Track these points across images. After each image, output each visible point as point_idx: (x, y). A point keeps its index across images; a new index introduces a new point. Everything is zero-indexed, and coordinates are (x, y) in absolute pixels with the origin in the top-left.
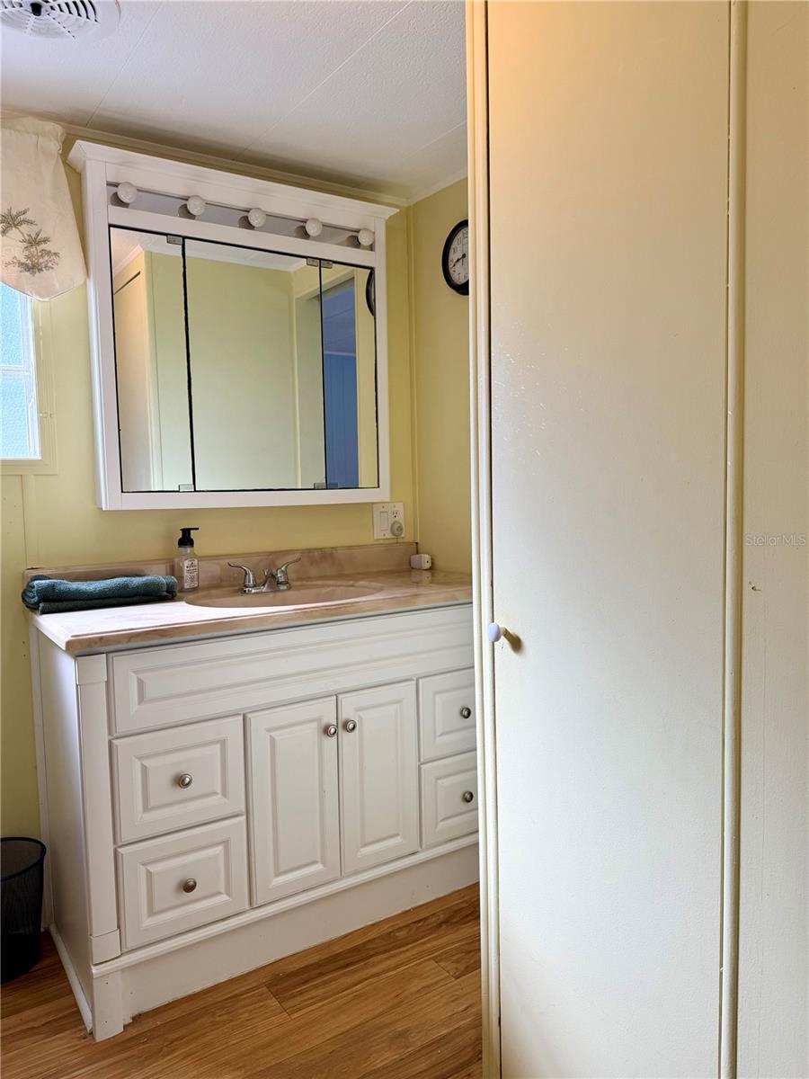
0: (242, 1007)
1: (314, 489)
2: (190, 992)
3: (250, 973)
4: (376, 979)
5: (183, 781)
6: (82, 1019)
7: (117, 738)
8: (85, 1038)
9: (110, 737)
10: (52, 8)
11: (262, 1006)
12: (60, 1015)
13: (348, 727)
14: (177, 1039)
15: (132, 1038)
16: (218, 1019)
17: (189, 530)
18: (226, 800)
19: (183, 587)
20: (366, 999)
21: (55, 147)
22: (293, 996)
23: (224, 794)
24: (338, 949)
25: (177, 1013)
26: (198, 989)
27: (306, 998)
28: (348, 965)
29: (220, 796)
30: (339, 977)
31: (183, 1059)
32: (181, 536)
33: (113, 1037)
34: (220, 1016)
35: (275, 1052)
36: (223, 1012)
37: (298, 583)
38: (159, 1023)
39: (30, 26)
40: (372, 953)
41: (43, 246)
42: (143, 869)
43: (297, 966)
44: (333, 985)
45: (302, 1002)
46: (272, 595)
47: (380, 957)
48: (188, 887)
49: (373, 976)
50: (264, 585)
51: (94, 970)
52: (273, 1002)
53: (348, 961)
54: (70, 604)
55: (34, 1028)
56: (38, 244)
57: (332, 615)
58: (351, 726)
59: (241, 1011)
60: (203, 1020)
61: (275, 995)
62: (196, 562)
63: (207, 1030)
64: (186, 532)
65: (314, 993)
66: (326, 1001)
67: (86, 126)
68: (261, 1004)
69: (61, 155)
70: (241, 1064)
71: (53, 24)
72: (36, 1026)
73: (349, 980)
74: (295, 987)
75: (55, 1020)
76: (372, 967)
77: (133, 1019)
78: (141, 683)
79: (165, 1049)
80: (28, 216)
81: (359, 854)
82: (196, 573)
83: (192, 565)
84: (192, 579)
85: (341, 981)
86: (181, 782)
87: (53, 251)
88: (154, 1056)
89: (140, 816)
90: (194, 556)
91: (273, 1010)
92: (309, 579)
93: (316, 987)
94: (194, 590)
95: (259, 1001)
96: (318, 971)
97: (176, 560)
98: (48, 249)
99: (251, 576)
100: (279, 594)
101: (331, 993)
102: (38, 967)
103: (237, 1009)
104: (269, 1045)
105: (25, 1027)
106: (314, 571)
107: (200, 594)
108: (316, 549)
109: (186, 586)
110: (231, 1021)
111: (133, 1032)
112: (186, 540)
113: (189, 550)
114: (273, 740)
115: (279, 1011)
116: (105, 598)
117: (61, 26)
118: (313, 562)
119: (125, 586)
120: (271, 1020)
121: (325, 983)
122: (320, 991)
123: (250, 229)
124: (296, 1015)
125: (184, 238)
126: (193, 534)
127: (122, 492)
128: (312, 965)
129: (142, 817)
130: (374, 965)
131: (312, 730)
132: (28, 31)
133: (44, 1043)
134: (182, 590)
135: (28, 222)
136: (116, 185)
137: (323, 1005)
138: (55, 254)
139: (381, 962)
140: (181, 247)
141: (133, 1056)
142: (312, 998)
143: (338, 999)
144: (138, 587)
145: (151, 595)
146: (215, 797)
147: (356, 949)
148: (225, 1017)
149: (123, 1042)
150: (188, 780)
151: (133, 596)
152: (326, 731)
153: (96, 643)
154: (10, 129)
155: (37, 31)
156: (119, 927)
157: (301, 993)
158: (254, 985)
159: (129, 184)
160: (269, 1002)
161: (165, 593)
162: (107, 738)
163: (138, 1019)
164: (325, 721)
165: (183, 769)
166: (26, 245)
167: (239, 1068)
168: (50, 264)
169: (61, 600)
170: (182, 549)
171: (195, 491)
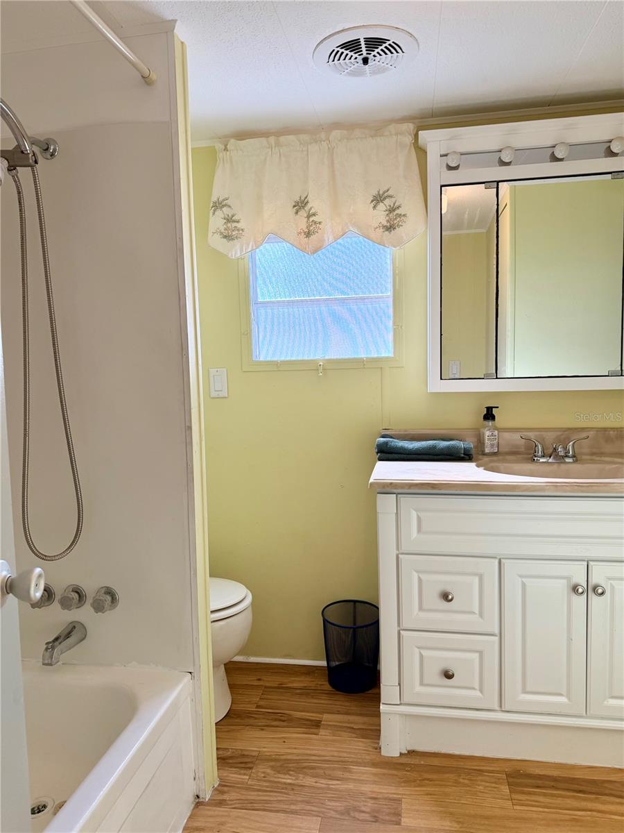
0: (482, 781)
1: (608, 376)
2: (451, 752)
3: (498, 760)
4: (599, 815)
5: (448, 596)
6: (380, 736)
7: (403, 554)
8: (376, 749)
9: (398, 552)
10: (374, 56)
11: (496, 788)
12: (370, 728)
13: (597, 591)
14: (428, 779)
15: (402, 764)
16: (461, 780)
17: (492, 408)
18: (480, 619)
19: (483, 451)
20: (581, 826)
21: (408, 140)
22: (523, 793)
23: (481, 615)
24: (578, 775)
25: (436, 762)
26: (457, 752)
27: (533, 799)
28: (580, 792)
29: (477, 616)
30: (568, 797)
31: (427, 794)
32: (485, 412)
33: (392, 757)
34: (463, 779)
35: (488, 825)
36: (467, 777)
37: (588, 457)
38: (422, 763)
39: (368, 72)
40: (607, 792)
41: (397, 212)
42: (417, 650)
43: (538, 771)
44: (559, 801)
45: (528, 800)
46: (555, 466)
47: (612, 799)
48: (448, 675)
49: (599, 811)
50: (550, 457)
51: (382, 707)
52: (505, 789)
53: (581, 788)
54: (396, 456)
55: (353, 728)
56: (394, 210)
57: (583, 492)
58: (600, 591)
59: (479, 783)
60: (452, 775)
61: (509, 784)
62: (496, 433)
63: (450, 784)
64: (489, 409)
65: (541, 799)
66: (546, 810)
67: (432, 117)
68: (497, 786)
69: (413, 143)
70: (461, 820)
71: (379, 65)
72: (355, 727)
73: (576, 804)
74: (527, 786)
75: (366, 729)
76: (602, 803)
77: (409, 751)
78: (419, 519)
79: (418, 781)
80: (390, 193)
81: (606, 703)
82: (495, 442)
83: (492, 435)
84: (492, 446)
85: (568, 801)
86: (446, 597)
87: (403, 214)
88: (408, 782)
89: (415, 613)
90: (496, 428)
91: (501, 794)
92: (602, 454)
93: (545, 795)
94: (494, 454)
95: (495, 783)
96: (552, 784)
97: (482, 430)
98: (400, 213)
99: (540, 448)
100: (563, 466)
101: (555, 806)
102: (370, 692)
103: (476, 780)
104: (487, 818)
105: (349, 725)
106: (608, 448)
107: (501, 457)
108: (611, 429)
109: (487, 451)
110: (469, 786)
111: (404, 760)
112: (489, 415)
113: (490, 423)
114: (524, 585)
115: (507, 798)
116: (420, 454)
117: (385, 64)
118: (608, 440)
119: (434, 447)
120: (496, 800)
121: (552, 795)
122: (547, 800)
123: (557, 161)
124: (518, 807)
125: (498, 182)
126: (495, 411)
127: (441, 379)
128: (549, 776)
129: (417, 614)
130: (604, 803)
131: (562, 587)
132: (368, 75)
133: (354, 741)
134: (484, 454)
135: (391, 197)
136: (446, 155)
137: (544, 812)
138: (404, 215)
139: (612, 803)
140: (495, 189)
141: (397, 775)
142: (537, 801)
143: (556, 813)
144: (442, 449)
145: (452, 456)
146: (475, 616)
147: (594, 782)
148: (466, 781)
149: (397, 764)
150: (450, 597)
151: (439, 455)
152: (575, 589)
153: (388, 486)
154: (380, 136)
155: (374, 73)
156: (399, 684)
157: (529, 793)
158: (498, 769)
159: (455, 152)
160: (503, 787)
161: (463, 455)
162: (395, 552)
163: (411, 753)
164: (575, 580)
165: (448, 589)
166: (387, 212)
167: (458, 822)
168: (400, 223)
169: (391, 453)
170: (486, 423)
171: (497, 378)
